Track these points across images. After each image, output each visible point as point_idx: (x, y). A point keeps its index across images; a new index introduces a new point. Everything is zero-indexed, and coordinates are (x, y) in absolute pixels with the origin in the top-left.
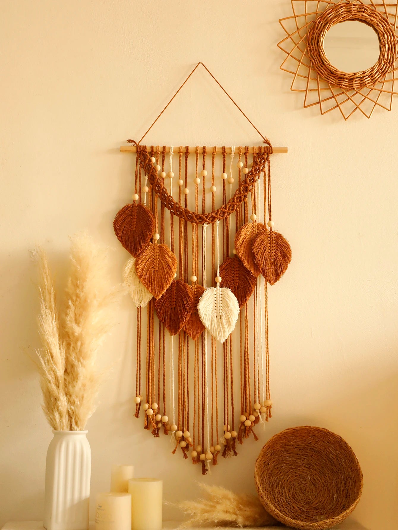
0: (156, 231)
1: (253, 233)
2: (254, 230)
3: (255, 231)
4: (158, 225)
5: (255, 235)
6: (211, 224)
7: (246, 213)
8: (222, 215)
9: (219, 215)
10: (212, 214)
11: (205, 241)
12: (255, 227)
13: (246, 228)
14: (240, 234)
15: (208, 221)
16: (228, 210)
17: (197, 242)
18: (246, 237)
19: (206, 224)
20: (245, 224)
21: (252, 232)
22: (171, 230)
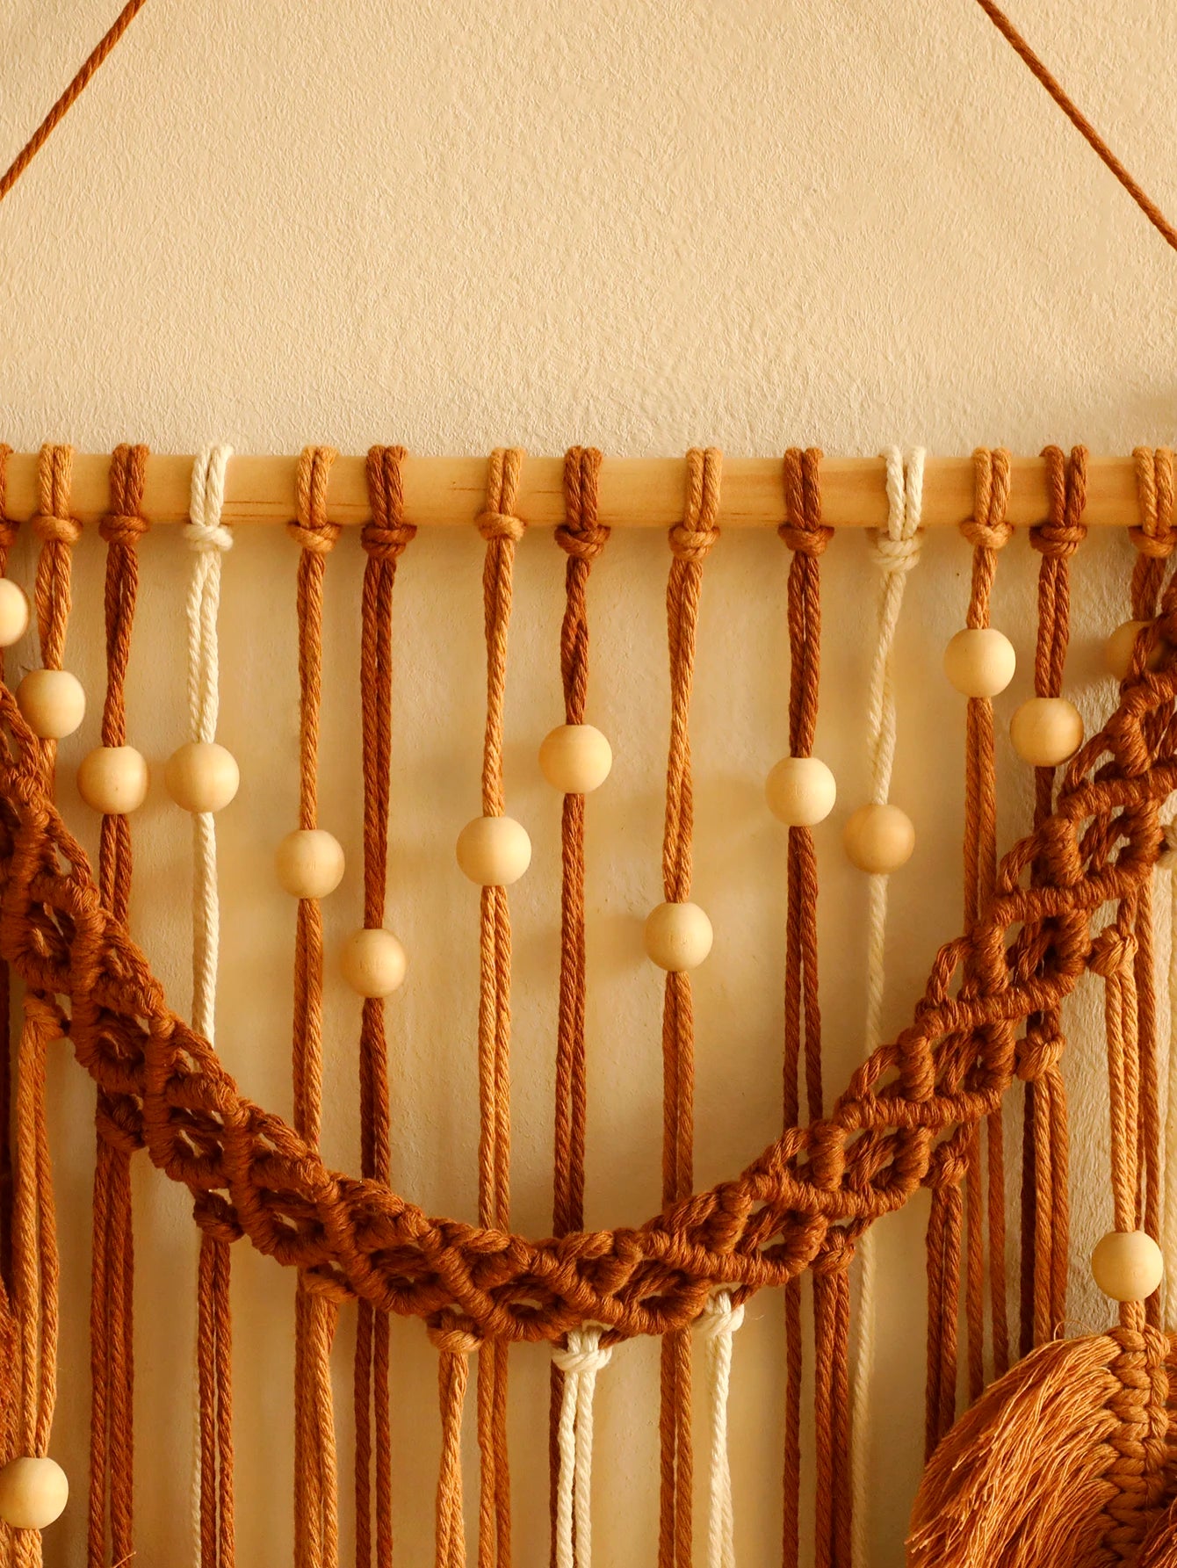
0: (25, 1425)
1: (1123, 1455)
2: (1138, 1412)
3: (1140, 1429)
4: (53, 1351)
5: (1144, 1474)
6: (643, 1350)
7: (1044, 1218)
8: (779, 1239)
9: (740, 1248)
10: (662, 1243)
11: (585, 1526)
12: (1142, 1378)
13: (1044, 1393)
14: (970, 1471)
15: (619, 1310)
16: (836, 1183)
17: (491, 1535)
18: (1045, 1496)
19: (593, 1341)
20: (1027, 1344)
21: (1109, 1439)
22: (204, 1416)
